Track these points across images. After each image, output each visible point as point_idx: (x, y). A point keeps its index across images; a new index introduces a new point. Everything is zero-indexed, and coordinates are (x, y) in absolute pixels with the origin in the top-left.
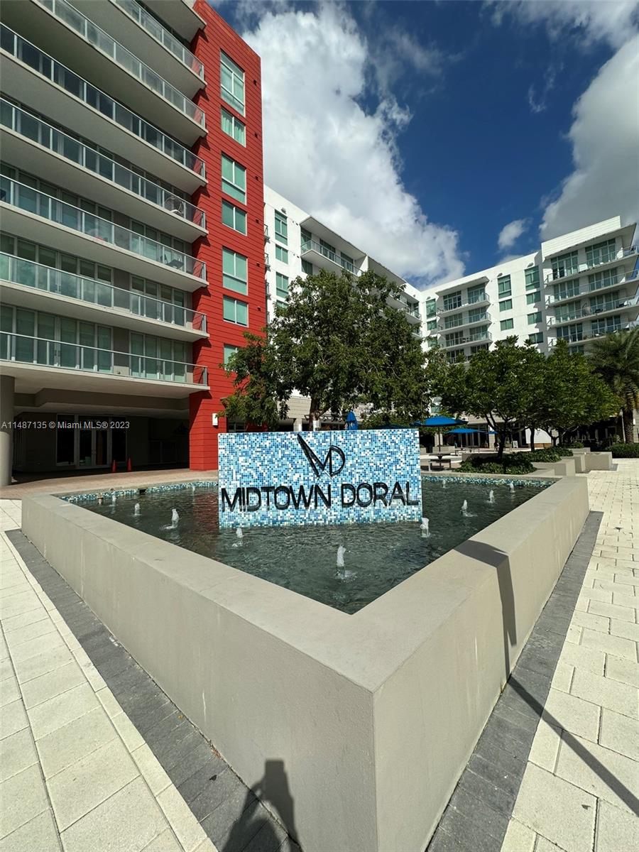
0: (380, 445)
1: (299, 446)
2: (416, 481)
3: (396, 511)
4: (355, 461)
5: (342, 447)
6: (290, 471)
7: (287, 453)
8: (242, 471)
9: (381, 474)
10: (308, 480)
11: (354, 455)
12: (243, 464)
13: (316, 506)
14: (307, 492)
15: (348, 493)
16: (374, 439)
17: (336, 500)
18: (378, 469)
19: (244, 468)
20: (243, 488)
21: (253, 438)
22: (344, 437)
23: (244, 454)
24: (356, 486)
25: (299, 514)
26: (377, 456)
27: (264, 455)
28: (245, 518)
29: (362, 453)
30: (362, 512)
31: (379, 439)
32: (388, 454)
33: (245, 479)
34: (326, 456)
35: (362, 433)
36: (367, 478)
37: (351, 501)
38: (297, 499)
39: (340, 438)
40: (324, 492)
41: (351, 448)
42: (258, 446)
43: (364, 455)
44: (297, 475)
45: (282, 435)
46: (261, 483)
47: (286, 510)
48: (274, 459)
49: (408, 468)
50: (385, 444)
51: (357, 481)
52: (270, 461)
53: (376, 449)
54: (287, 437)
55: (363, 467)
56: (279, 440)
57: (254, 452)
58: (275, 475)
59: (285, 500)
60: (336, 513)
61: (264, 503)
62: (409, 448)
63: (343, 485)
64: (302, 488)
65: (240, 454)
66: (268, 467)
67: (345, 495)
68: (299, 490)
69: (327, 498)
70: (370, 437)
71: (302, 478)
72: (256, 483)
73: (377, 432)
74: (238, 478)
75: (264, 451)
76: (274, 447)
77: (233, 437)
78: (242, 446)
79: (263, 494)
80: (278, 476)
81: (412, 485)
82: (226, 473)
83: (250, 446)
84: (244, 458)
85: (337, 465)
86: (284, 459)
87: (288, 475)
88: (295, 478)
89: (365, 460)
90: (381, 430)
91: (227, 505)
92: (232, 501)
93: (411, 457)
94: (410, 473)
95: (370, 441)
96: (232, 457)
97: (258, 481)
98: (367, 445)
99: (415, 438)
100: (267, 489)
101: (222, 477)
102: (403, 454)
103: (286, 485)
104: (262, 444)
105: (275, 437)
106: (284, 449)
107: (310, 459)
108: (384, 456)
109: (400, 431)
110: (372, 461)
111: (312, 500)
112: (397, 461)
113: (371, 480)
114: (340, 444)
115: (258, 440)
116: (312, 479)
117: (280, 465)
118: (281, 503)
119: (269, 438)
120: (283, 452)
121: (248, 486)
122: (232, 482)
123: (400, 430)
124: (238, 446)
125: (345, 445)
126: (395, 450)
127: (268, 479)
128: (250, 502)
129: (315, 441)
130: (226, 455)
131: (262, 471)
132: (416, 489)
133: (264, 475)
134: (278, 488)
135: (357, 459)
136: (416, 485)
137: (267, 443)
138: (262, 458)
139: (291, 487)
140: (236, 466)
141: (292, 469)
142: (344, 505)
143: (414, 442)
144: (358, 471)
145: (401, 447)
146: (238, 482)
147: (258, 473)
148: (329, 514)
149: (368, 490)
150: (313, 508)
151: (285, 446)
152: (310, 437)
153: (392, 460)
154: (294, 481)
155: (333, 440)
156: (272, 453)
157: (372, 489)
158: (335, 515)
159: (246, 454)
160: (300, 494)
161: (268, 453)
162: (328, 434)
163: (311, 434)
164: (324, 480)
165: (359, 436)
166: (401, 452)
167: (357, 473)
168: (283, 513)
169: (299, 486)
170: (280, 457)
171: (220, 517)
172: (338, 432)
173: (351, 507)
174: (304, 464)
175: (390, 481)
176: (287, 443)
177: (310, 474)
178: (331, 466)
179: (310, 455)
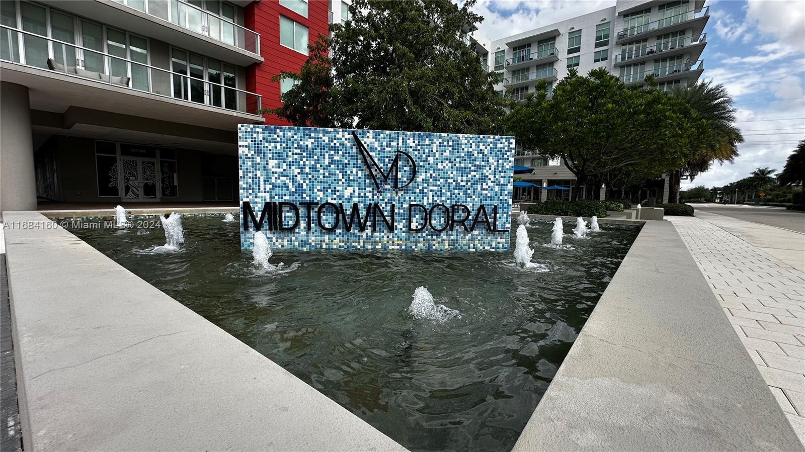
0: (463, 155)
1: (354, 150)
2: (506, 205)
3: (476, 242)
4: (429, 175)
5: (414, 154)
6: (340, 183)
7: (336, 158)
8: (273, 180)
9: (461, 194)
10: (365, 196)
12: (274, 170)
13: (374, 230)
14: (363, 213)
15: (417, 216)
16: (456, 147)
17: (400, 225)
18: (459, 187)
19: (276, 175)
20: (275, 203)
21: (289, 134)
22: (417, 142)
23: (276, 156)
24: (429, 207)
25: (351, 241)
26: (459, 169)
27: (304, 160)
28: (277, 244)
29: (439, 164)
30: (434, 242)
31: (463, 147)
32: (473, 168)
33: (277, 191)
34: (389, 165)
35: (440, 137)
36: (443, 199)
37: (420, 227)
38: (348, 221)
39: (410, 142)
40: (386, 213)
41: (424, 156)
42: (296, 145)
43: (442, 167)
44: (350, 190)
45: (330, 132)
46: (299, 197)
47: (332, 235)
48: (318, 166)
49: (497, 188)
50: (470, 154)
51: (430, 201)
52: (313, 168)
53: (458, 160)
54: (338, 136)
55: (439, 183)
56: (326, 139)
57: (290, 154)
58: (319, 188)
59: (332, 222)
60: (400, 242)
61: (303, 224)
62: (500, 161)
63: (411, 206)
64: (355, 207)
65: (270, 156)
66: (310, 176)
67: (414, 219)
68: (351, 210)
69: (390, 222)
70: (450, 143)
71: (357, 194)
72: (292, 197)
73: (461, 137)
74: (268, 189)
75: (304, 154)
76: (318, 150)
77: (260, 130)
78: (273, 144)
79: (302, 211)
80: (324, 190)
81: (500, 211)
82: (250, 181)
83: (284, 145)
84: (276, 161)
85: (405, 179)
86: (332, 166)
87: (337, 188)
88: (347, 193)
89: (443, 175)
90: (466, 136)
91: (251, 224)
92: (258, 219)
93: (502, 174)
94: (499, 194)
95: (450, 149)
96: (258, 160)
97: (296, 195)
98: (447, 154)
99: (509, 149)
100: (309, 205)
101: (245, 186)
102: (493, 169)
103: (334, 202)
104: (301, 143)
105: (321, 135)
106: (332, 152)
107: (369, 167)
108: (467, 170)
109: (491, 139)
110: (452, 175)
111: (368, 223)
112: (484, 178)
113: (448, 201)
114: (411, 150)
115: (296, 137)
116: (370, 195)
117: (327, 174)
118: (327, 226)
119: (313, 135)
120: (331, 157)
121: (281, 201)
122: (259, 194)
123: (492, 137)
124: (267, 144)
125: (416, 153)
126: (483, 163)
127: (309, 193)
128: (285, 222)
129: (376, 144)
130: (249, 155)
131: (302, 182)
132: (505, 215)
133: (305, 187)
134: (323, 206)
135: (431, 172)
136: (505, 210)
137: (309, 142)
138: (302, 163)
140: (264, 173)
141: (343, 180)
142: (410, 229)
143: (508, 154)
144: (431, 188)
145: (491, 160)
146: (267, 195)
147: (296, 184)
148: (391, 242)
149: (443, 214)
150: (370, 234)
151: (335, 148)
152: (369, 139)
153: (477, 176)
154: (346, 197)
155: (400, 144)
156: (316, 157)
157: (449, 213)
158: (398, 245)
159: (278, 156)
160: (352, 215)
161: (310, 156)
162: (395, 136)
163: (371, 134)
164: (386, 198)
165: (437, 141)
166: (490, 166)
167: (431, 191)
168: (329, 239)
169: (351, 204)
170: (327, 163)
171: (242, 240)
172: (409, 133)
173: (419, 235)
174: (360, 175)
175: (473, 204)
176: (338, 144)
177: (368, 189)
178: (396, 179)
179: (368, 164)
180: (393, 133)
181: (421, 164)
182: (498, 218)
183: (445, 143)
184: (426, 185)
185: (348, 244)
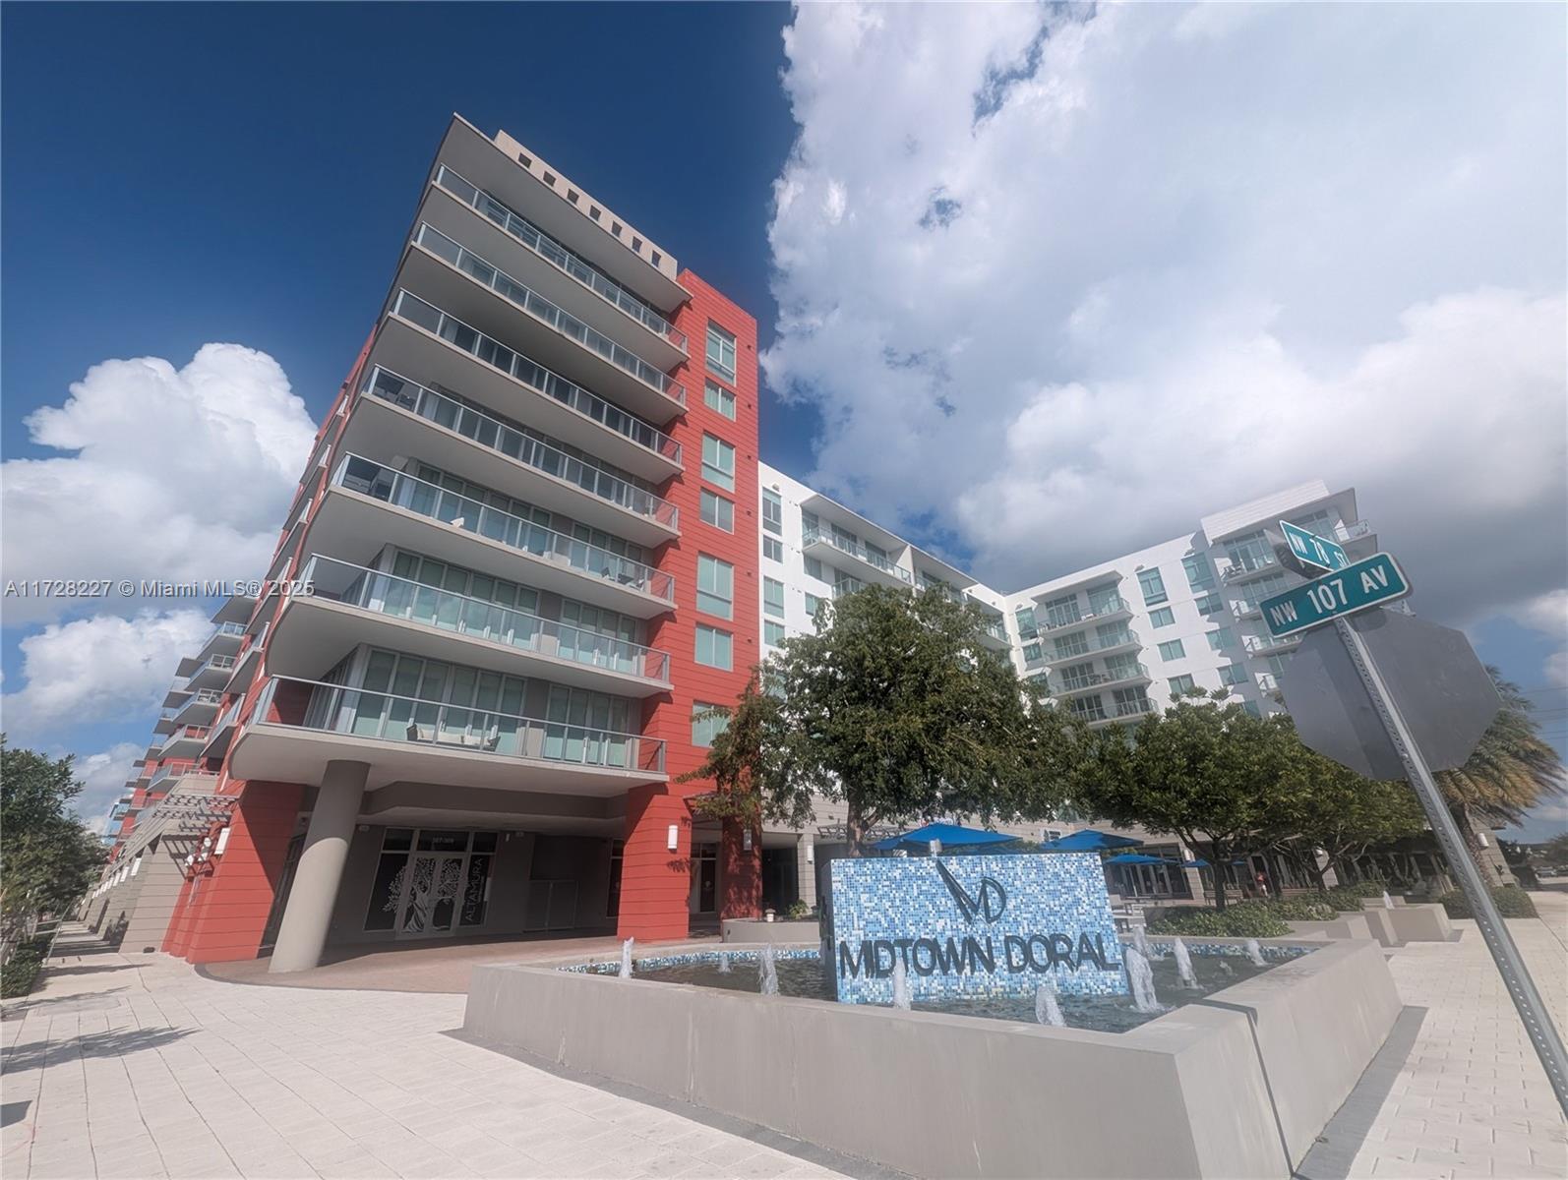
0: (1049, 876)
1: (941, 878)
2: (1109, 932)
3: (1088, 981)
4: (1019, 901)
5: (999, 879)
6: (931, 915)
7: (924, 888)
8: (866, 916)
9: (1058, 921)
10: (958, 929)
11: (1017, 892)
12: (866, 905)
13: (972, 972)
14: (959, 949)
15: (1016, 950)
16: (1040, 868)
17: (1000, 961)
18: (1055, 914)
19: (869, 910)
20: (871, 942)
21: (878, 866)
22: (1000, 865)
23: (867, 889)
24: (1026, 939)
25: (950, 984)
26: (1049, 893)
27: (894, 892)
28: (874, 990)
29: (1027, 888)
30: (1041, 982)
31: (1048, 867)
32: (1063, 890)
33: (871, 927)
34: (978, 893)
35: (1023, 859)
37: (1021, 963)
38: (945, 959)
39: (993, 866)
40: (982, 948)
41: (1010, 880)
42: (885, 877)
43: (1031, 892)
44: (942, 922)
45: (916, 861)
46: (892, 935)
47: (930, 978)
48: (908, 897)
49: (1095, 912)
51: (1027, 931)
52: (903, 900)
53: (1045, 882)
54: (923, 865)
55: (1031, 909)
56: (912, 868)
57: (880, 886)
58: (910, 922)
59: (928, 961)
60: (1003, 983)
62: (1090, 881)
63: (1007, 938)
64: (950, 941)
65: (862, 890)
66: (901, 909)
67: (1013, 954)
68: (946, 945)
69: (989, 959)
70: (1034, 865)
71: (949, 927)
72: (886, 935)
73: (1044, 858)
74: (861, 926)
75: (893, 886)
76: (906, 880)
77: (851, 864)
78: (863, 878)
79: (898, 950)
80: (916, 924)
81: (1104, 938)
82: (844, 917)
83: (874, 878)
84: (867, 895)
85: (995, 907)
86: (921, 897)
87: (929, 921)
88: (939, 927)
89: (1034, 900)
90: (1048, 855)
91: (847, 967)
92: (855, 961)
93: (1096, 895)
94: (1098, 918)
95: (1035, 870)
96: (851, 895)
97: (889, 931)
98: (1032, 876)
99: (1096, 867)
100: (904, 943)
101: (839, 924)
102: (1084, 889)
103: (927, 937)
104: (890, 874)
105: (907, 865)
106: (920, 882)
107: (957, 898)
108: (1058, 893)
109: (1074, 857)
110: (1043, 900)
111: (967, 961)
112: (1077, 902)
113: (1046, 930)
114: (996, 874)
115: (884, 869)
116: (962, 927)
117: (917, 906)
118: (923, 966)
119: (900, 865)
120: (919, 887)
121: (876, 939)
122: (854, 932)
123: (1075, 855)
124: (858, 878)
125: (1002, 877)
126: (1072, 884)
127: (903, 928)
128: (881, 964)
129: (961, 871)
130: (843, 891)
131: (893, 916)
132: (1112, 944)
133: (897, 921)
134: (917, 943)
135: (1021, 897)
136: (1111, 938)
137: (897, 873)
138: (892, 895)
139: (935, 939)
140: (857, 908)
141: (934, 912)
142: (1012, 969)
143: (1097, 871)
144: (1025, 915)
145: (1080, 881)
146: (862, 933)
147: (888, 919)
148: (993, 983)
149: (1043, 947)
150: (969, 974)
151: (922, 878)
152: (953, 865)
153: (1070, 899)
154: (939, 930)
155: (984, 869)
156: (904, 888)
157: (1050, 943)
158: (1001, 987)
159: (869, 889)
160: (948, 951)
161: (899, 888)
162: (978, 861)
163: (954, 860)
164: (980, 929)
165: (1020, 864)
166: (1081, 887)
167: (1025, 919)
168: (927, 981)
169: (945, 939)
170: (916, 894)
171: (839, 987)
172: (991, 857)
173: (1022, 973)
174: (949, 905)
175: (1073, 932)
176: (924, 874)
177: (959, 920)
178: (987, 909)
179: (956, 892)
180: (975, 858)
181: (1009, 889)
182: (1105, 948)
183: (1029, 865)
184: (1018, 912)
185: (948, 988)
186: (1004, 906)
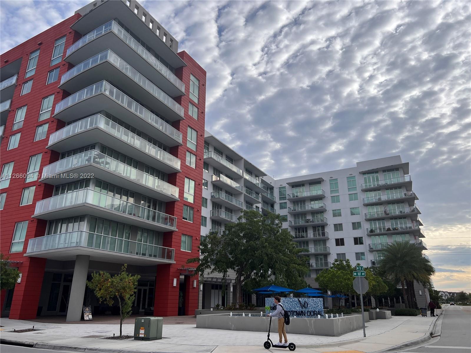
1: (298, 301)
2: (322, 311)
6: (296, 307)
9: (315, 309)
15: (309, 313)
18: (314, 307)
21: (288, 299)
24: (310, 311)
26: (314, 304)
29: (311, 303)
34: (304, 304)
40: (304, 312)
41: (309, 302)
44: (298, 308)
45: (294, 298)
49: (321, 307)
50: (316, 301)
52: (292, 305)
55: (311, 307)
62: (321, 303)
63: (308, 311)
64: (299, 311)
73: (314, 299)
76: (293, 302)
79: (291, 312)
80: (294, 308)
86: (295, 304)
89: (312, 305)
93: (321, 305)
95: (313, 301)
104: (290, 300)
107: (301, 304)
108: (316, 304)
112: (318, 306)
113: (313, 310)
119: (292, 299)
120: (295, 302)
123: (319, 298)
125: (307, 301)
127: (292, 309)
129: (301, 300)
131: (291, 307)
135: (310, 305)
139: (297, 311)
142: (308, 315)
143: (322, 301)
145: (319, 302)
155: (305, 300)
157: (314, 312)
159: (287, 303)
160: (299, 313)
161: (291, 303)
163: (300, 298)
164: (304, 309)
165: (310, 299)
172: (306, 298)
174: (299, 306)
175: (317, 310)
176: (296, 300)
177: (301, 308)
180: (304, 298)
182: (321, 313)
184: (309, 307)
186: (307, 306)
